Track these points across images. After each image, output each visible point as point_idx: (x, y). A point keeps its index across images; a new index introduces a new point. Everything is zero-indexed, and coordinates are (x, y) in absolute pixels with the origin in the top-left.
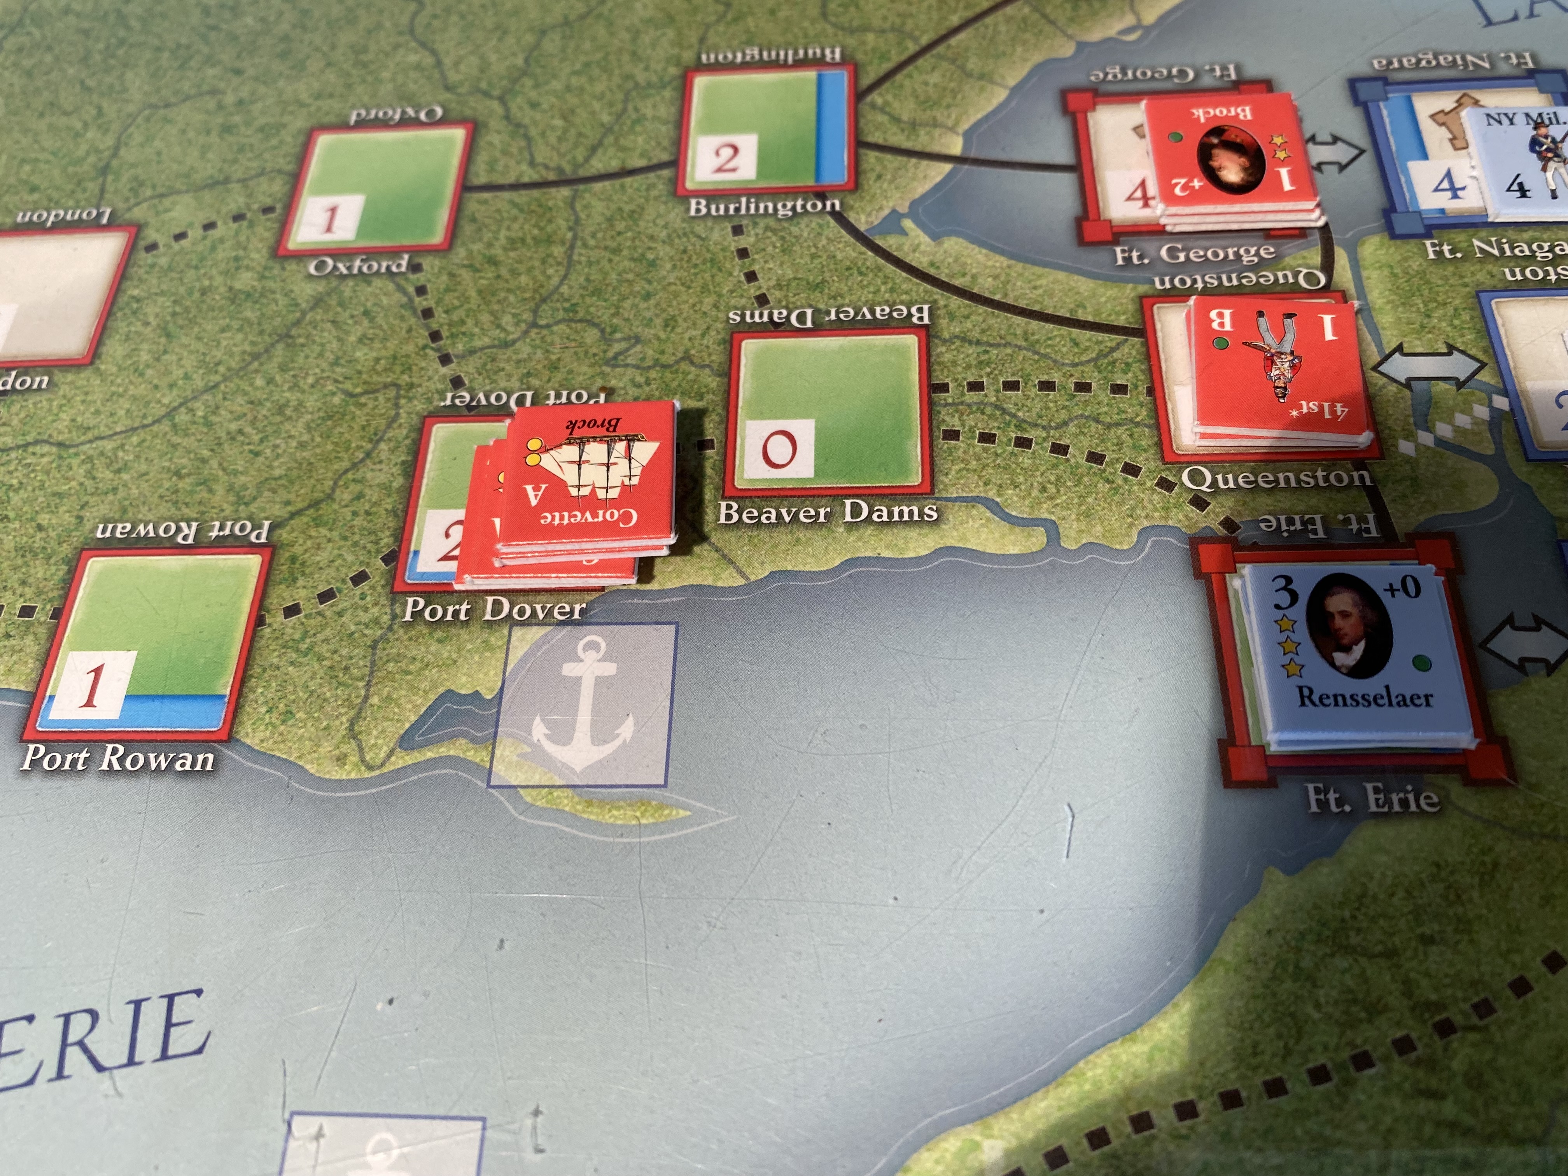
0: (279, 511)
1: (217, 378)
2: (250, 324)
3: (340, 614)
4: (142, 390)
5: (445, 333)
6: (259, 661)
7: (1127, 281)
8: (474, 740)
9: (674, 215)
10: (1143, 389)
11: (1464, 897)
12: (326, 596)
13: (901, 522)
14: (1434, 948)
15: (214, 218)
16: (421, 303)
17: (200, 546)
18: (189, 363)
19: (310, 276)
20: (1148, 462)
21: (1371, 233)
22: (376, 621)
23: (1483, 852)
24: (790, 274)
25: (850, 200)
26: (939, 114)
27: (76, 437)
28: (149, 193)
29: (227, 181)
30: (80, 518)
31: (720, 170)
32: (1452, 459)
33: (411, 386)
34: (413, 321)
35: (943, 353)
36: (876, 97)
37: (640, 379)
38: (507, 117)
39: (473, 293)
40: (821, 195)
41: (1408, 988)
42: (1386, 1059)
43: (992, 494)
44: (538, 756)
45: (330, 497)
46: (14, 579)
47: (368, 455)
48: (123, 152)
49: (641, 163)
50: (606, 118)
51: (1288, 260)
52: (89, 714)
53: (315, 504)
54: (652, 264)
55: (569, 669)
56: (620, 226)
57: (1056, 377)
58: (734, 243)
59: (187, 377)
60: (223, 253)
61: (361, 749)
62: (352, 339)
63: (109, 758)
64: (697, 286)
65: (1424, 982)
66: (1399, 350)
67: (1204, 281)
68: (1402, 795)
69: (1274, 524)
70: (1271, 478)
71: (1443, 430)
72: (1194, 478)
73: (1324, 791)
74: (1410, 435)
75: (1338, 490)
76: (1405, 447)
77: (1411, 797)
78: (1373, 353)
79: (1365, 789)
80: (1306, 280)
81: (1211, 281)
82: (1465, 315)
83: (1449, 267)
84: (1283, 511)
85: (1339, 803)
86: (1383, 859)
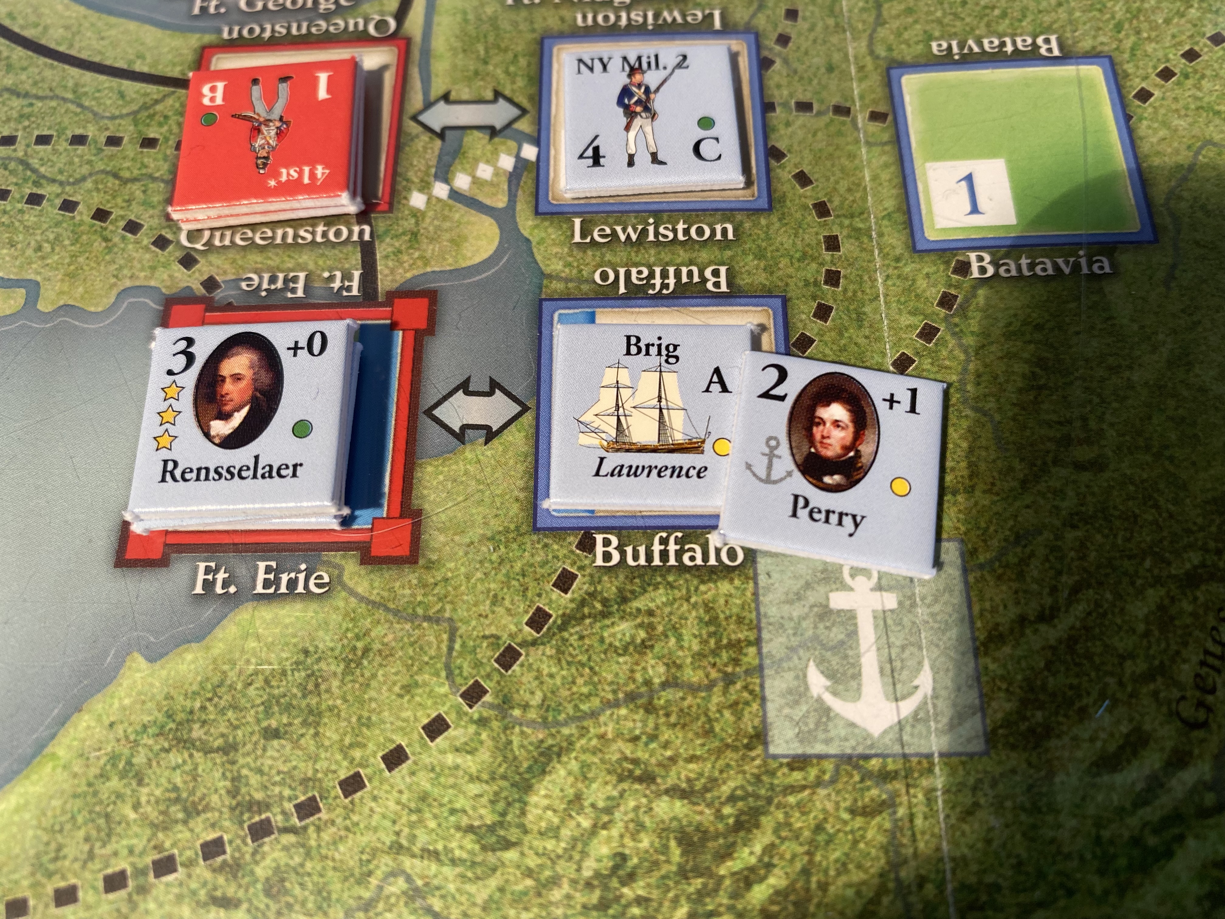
10: (173, 142)
11: (323, 687)
14: (275, 743)
20: (152, 219)
23: (358, 638)
32: (460, 212)
41: (236, 785)
42: (190, 864)
57: (91, 131)
65: (254, 780)
66: (446, 98)
67: (273, 31)
68: (293, 575)
69: (256, 283)
70: (270, 234)
71: (462, 182)
72: (193, 235)
73: (216, 571)
74: (425, 187)
75: (334, 245)
76: (418, 200)
77: (302, 577)
78: (416, 100)
79: (256, 568)
80: (377, 27)
81: (281, 30)
82: (523, 62)
83: (524, 13)
84: (269, 269)
85: (226, 584)
86: (252, 644)
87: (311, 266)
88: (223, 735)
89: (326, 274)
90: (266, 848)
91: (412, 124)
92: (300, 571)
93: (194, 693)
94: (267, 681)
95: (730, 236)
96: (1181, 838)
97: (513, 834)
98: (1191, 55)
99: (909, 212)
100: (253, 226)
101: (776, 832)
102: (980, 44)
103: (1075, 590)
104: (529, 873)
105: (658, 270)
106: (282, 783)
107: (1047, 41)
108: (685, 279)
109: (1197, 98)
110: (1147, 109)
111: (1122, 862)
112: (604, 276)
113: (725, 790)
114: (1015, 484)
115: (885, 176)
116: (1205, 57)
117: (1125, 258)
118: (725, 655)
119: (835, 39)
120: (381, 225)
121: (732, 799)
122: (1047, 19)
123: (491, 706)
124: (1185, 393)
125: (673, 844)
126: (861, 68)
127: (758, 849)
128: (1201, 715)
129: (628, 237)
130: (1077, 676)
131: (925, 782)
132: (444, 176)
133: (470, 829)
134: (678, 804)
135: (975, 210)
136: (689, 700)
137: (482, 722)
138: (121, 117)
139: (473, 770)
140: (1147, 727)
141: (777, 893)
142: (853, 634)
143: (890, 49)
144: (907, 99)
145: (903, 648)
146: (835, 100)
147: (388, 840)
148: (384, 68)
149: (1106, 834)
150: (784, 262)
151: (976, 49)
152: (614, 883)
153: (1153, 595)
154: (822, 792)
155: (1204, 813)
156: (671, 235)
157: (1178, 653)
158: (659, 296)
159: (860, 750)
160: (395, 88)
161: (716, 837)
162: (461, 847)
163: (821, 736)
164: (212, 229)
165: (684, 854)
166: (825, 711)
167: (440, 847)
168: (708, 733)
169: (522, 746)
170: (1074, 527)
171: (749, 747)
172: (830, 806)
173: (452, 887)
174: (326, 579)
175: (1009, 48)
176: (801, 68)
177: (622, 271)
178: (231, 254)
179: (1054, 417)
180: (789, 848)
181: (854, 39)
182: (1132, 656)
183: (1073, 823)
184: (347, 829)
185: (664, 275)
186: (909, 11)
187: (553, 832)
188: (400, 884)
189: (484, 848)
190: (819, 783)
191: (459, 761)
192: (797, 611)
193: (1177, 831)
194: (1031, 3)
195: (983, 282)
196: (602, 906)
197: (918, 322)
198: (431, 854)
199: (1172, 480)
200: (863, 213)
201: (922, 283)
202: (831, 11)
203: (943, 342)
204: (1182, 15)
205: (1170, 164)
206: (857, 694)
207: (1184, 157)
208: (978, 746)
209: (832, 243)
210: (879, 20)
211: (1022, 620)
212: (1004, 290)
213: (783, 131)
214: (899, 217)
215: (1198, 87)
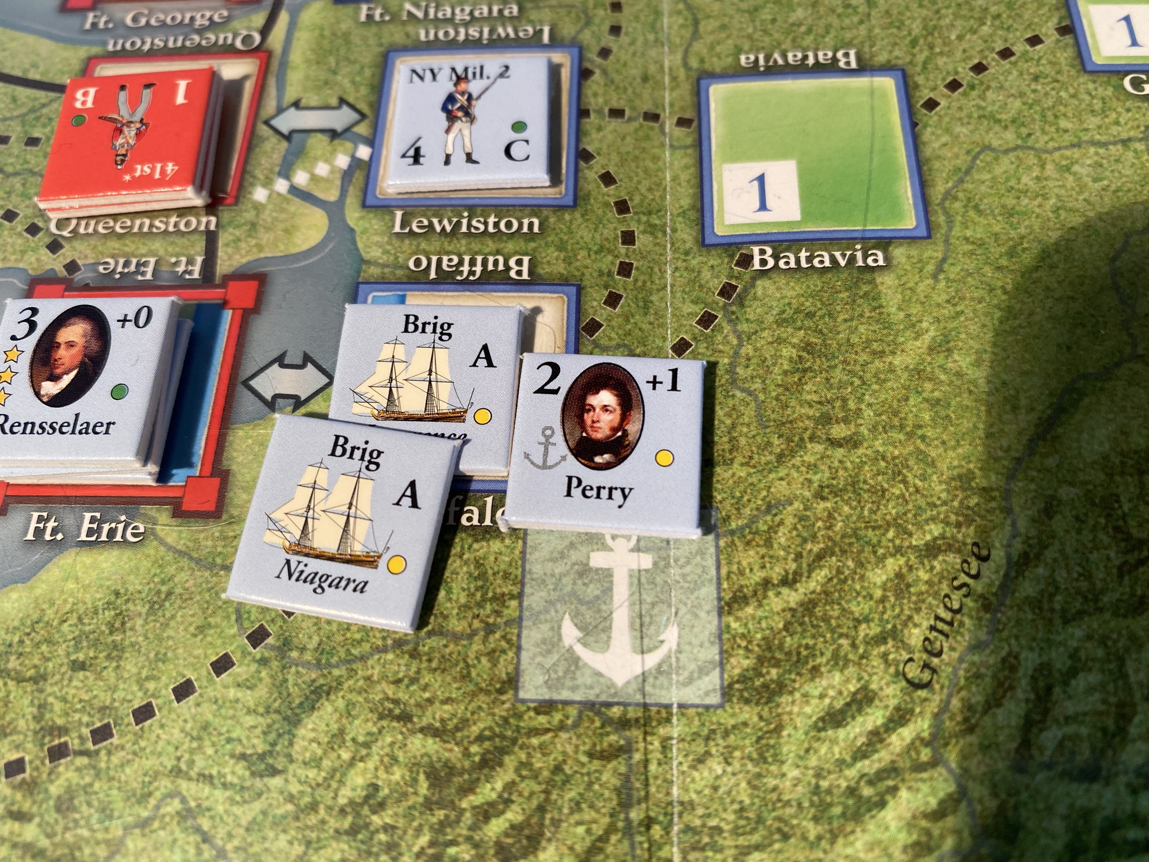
11: (128, 625)
14: (81, 674)
20: (28, 209)
23: (163, 582)
32: (297, 205)
41: (41, 711)
51: (235, 24)
65: (58, 706)
66: (296, 105)
67: (152, 43)
68: (113, 525)
69: (112, 267)
70: (129, 223)
71: (301, 178)
72: (61, 224)
73: (47, 520)
74: (268, 183)
75: (183, 234)
76: (260, 194)
77: (121, 526)
78: (270, 105)
79: (82, 518)
80: (243, 41)
81: (159, 43)
82: (368, 72)
83: (374, 29)
84: (125, 255)
85: (54, 531)
86: (71, 586)
87: (161, 252)
88: (35, 667)
89: (173, 260)
90: (61, 769)
91: (265, 128)
92: (120, 522)
93: (15, 628)
94: (80, 619)
95: (536, 229)
96: (894, 790)
97: (280, 763)
98: (979, 68)
99: (702, 211)
100: (115, 216)
101: (517, 770)
102: (784, 56)
103: (820, 557)
104: (291, 798)
105: (467, 258)
106: (83, 710)
107: (846, 55)
108: (490, 267)
109: (979, 107)
110: (933, 117)
111: (837, 810)
112: (418, 262)
113: (475, 730)
114: (773, 458)
115: (684, 176)
116: (991, 71)
117: (899, 253)
118: (488, 607)
119: (653, 53)
120: (226, 217)
121: (480, 739)
122: (848, 35)
123: (272, 648)
124: (943, 377)
125: (422, 777)
126: (674, 78)
127: (499, 785)
128: (926, 676)
129: (443, 229)
130: (813, 637)
131: (662, 731)
132: (286, 172)
133: (243, 757)
134: (430, 741)
135: (763, 207)
136: (452, 646)
137: (263, 662)
138: (11, 119)
139: (251, 704)
140: (874, 686)
141: (513, 827)
142: (608, 590)
143: (702, 61)
144: (713, 105)
145: (653, 605)
146: (647, 107)
147: (169, 764)
148: (245, 78)
149: (824, 784)
150: (583, 253)
151: (780, 62)
152: (366, 811)
153: (892, 564)
154: (564, 735)
155: (919, 767)
156: (482, 227)
157: (910, 618)
158: (466, 282)
159: (603, 698)
160: (254, 94)
161: (461, 774)
162: (233, 773)
163: (568, 683)
164: (79, 218)
165: (432, 786)
166: (574, 661)
167: (214, 772)
168: (465, 677)
169: (296, 684)
170: (823, 498)
171: (501, 692)
172: (570, 749)
173: (220, 809)
174: (142, 530)
175: (811, 61)
176: (617, 78)
177: (434, 259)
178: (93, 241)
179: (816, 398)
180: (527, 786)
181: (671, 52)
182: (867, 620)
183: (795, 773)
184: (135, 753)
185: (473, 263)
186: (723, 27)
187: (316, 762)
188: (176, 805)
189: (253, 774)
190: (562, 727)
191: (240, 695)
192: (559, 569)
193: (891, 783)
194: (834, 21)
195: (763, 274)
196: (353, 831)
197: (699, 310)
198: (206, 778)
199: (921, 456)
200: (660, 210)
201: (706, 274)
202: (652, 28)
203: (719, 329)
204: (974, 32)
205: (948, 166)
206: (606, 646)
207: (963, 161)
208: (715, 699)
209: (628, 238)
210: (696, 35)
211: (766, 583)
212: (782, 281)
213: (595, 135)
214: (693, 215)
215: (982, 97)
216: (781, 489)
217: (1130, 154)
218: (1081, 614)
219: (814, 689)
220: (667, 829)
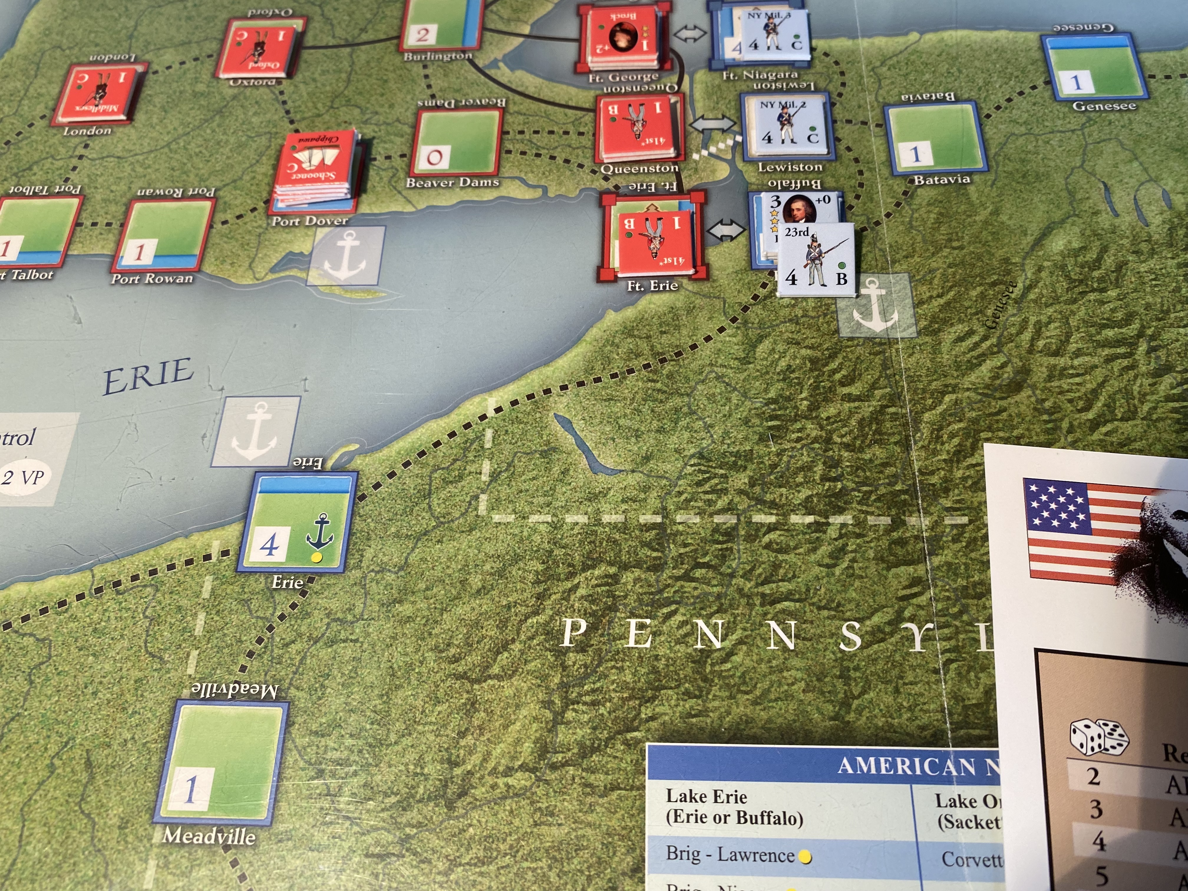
0: (218, 184)
1: (188, 130)
2: (203, 106)
3: (245, 224)
4: (155, 134)
5: (292, 110)
6: (211, 241)
7: (591, 89)
8: (300, 269)
9: (397, 60)
10: (591, 134)
11: (680, 318)
12: (239, 217)
13: (484, 187)
14: (665, 335)
15: (184, 59)
16: (281, 98)
17: (184, 198)
18: (176, 123)
19: (231, 86)
20: (588, 163)
21: (701, 68)
22: (260, 226)
23: (690, 303)
24: (446, 85)
25: (477, 54)
26: (521, 16)
27: (126, 154)
28: (152, 47)
29: (190, 42)
30: (130, 188)
31: (420, 40)
32: (713, 161)
33: (277, 133)
34: (277, 106)
35: (509, 118)
36: (494, 8)
37: (377, 129)
38: (323, 15)
39: (305, 94)
40: (464, 52)
41: (652, 348)
42: (639, 370)
43: (522, 175)
44: (326, 275)
45: (241, 178)
46: (102, 212)
47: (258, 161)
48: (139, 28)
49: (383, 37)
50: (369, 16)
51: (664, 80)
52: (139, 263)
53: (234, 181)
54: (386, 81)
55: (340, 243)
56: (373, 65)
57: (555, 129)
58: (423, 72)
59: (175, 129)
60: (190, 75)
61: (254, 273)
62: (251, 113)
63: (148, 278)
64: (404, 91)
65: (659, 346)
66: (702, 117)
67: (626, 90)
68: (663, 284)
69: (635, 187)
71: (713, 149)
72: (607, 169)
73: (635, 284)
75: (664, 173)
76: (696, 156)
77: (668, 285)
78: (691, 119)
79: (650, 283)
80: (670, 89)
82: (733, 103)
83: (731, 83)
84: (640, 182)
85: (640, 288)
86: (652, 306)
87: (656, 181)
88: (645, 333)
89: (663, 183)
90: (665, 366)
91: (690, 127)
92: (666, 282)
93: (633, 321)
94: (659, 317)
95: (821, 169)
96: (984, 361)
97: (752, 360)
98: (1009, 100)
99: (891, 161)
101: (843, 359)
102: (922, 96)
103: (951, 287)
104: (758, 371)
106: (669, 347)
107: (950, 95)
109: (1010, 117)
110: (989, 121)
111: (964, 367)
112: (771, 183)
113: (825, 346)
115: (882, 148)
116: (1015, 101)
117: (976, 178)
119: (861, 95)
120: (682, 166)
121: (827, 349)
122: (950, 86)
123: (741, 323)
124: (996, 224)
125: (807, 362)
126: (872, 107)
127: (837, 363)
128: (994, 325)
129: (781, 170)
130: (950, 314)
131: (895, 346)
132: (706, 147)
133: (737, 359)
134: (809, 351)
135: (917, 160)
136: (811, 321)
137: (738, 328)
138: (567, 123)
139: (736, 342)
140: (974, 329)
142: (870, 302)
143: (884, 98)
144: (891, 118)
145: (888, 306)
146: (862, 119)
147: (708, 362)
148: (676, 104)
149: (958, 360)
150: (842, 178)
151: (920, 98)
152: (788, 373)
153: (979, 289)
154: (859, 348)
155: (993, 353)
156: (797, 169)
157: (987, 307)
159: (872, 336)
160: (682, 111)
161: (822, 360)
162: (734, 364)
163: (858, 331)
165: (811, 365)
166: (859, 325)
167: (726, 364)
168: (819, 330)
169: (753, 335)
170: (951, 268)
171: (833, 334)
172: (862, 352)
173: (731, 375)
174: (677, 286)
175: (934, 98)
176: (847, 106)
177: (778, 182)
178: (624, 176)
179: (945, 232)
180: (847, 364)
181: (869, 94)
182: (970, 307)
183: (947, 357)
184: (693, 360)
185: (796, 183)
186: (892, 83)
188: (714, 375)
189: (742, 364)
190: (858, 345)
191: (731, 339)
193: (983, 358)
194: (943, 79)
195: (919, 186)
196: (784, 380)
197: (895, 201)
198: (722, 366)
199: (989, 253)
200: (873, 162)
201: (896, 187)
202: (860, 84)
203: (903, 208)
204: (1006, 84)
205: (997, 142)
206: (871, 320)
207: (1002, 140)
208: (915, 335)
209: (861, 173)
210: (880, 87)
211: (931, 297)
212: (928, 189)
213: (840, 131)
214: (887, 164)
215: (1011, 113)
216: (934, 265)
217: (1075, 137)
218: (1052, 304)
219: (952, 330)
220: (901, 376)
